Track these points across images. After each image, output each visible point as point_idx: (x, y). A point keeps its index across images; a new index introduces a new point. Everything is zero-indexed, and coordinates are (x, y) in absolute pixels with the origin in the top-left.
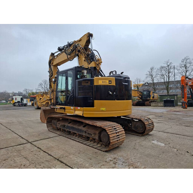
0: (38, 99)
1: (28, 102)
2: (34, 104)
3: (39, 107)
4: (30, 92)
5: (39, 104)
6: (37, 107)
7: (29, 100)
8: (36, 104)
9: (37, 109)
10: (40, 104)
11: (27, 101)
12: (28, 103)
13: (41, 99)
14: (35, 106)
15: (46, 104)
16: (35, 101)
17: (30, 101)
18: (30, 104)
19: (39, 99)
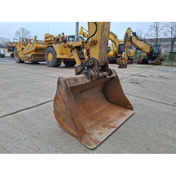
0: (19, 49)
1: (6, 52)
2: (15, 56)
3: (22, 60)
4: (6, 41)
5: (21, 56)
6: (18, 60)
7: (6, 50)
8: (16, 56)
9: (19, 63)
10: (23, 56)
11: (4, 51)
12: (6, 54)
13: (23, 49)
14: (16, 58)
15: (31, 56)
16: (15, 52)
17: (8, 51)
18: (8, 54)
19: (21, 49)
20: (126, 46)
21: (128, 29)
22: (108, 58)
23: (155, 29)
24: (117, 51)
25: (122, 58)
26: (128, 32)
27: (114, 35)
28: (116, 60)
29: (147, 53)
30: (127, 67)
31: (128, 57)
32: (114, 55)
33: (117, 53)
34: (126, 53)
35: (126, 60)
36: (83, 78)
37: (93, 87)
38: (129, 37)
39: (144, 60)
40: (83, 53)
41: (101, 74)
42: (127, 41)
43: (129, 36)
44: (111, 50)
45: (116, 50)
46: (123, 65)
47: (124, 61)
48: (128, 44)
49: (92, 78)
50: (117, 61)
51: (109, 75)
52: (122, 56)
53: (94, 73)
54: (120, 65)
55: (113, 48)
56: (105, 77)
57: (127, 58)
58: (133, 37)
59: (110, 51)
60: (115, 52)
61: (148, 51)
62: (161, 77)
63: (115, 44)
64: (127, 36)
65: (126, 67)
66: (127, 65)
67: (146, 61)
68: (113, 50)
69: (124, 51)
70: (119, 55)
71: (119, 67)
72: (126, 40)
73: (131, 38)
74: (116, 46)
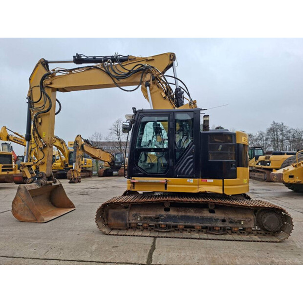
20: (77, 156)
21: (78, 136)
22: (54, 171)
23: (117, 133)
24: (67, 161)
25: (73, 170)
26: (77, 139)
27: (60, 140)
28: (66, 174)
29: (108, 162)
30: (82, 181)
31: (82, 168)
32: (62, 166)
33: (67, 163)
34: (78, 164)
35: (79, 173)
36: (35, 185)
37: (41, 195)
38: (80, 146)
39: (106, 171)
40: (32, 169)
41: (48, 182)
42: (78, 150)
43: (80, 144)
44: (57, 159)
45: (65, 159)
46: (75, 179)
47: (76, 173)
48: (80, 153)
49: (42, 185)
50: (68, 175)
51: (54, 183)
52: (72, 168)
53: (43, 182)
54: (72, 179)
55: (60, 157)
56: (51, 184)
57: (79, 170)
58: (84, 146)
59: (56, 161)
60: (64, 162)
61: (109, 160)
62: (114, 187)
63: (63, 151)
64: (77, 145)
65: (79, 182)
66: (80, 179)
67: (109, 172)
68: (60, 160)
69: (75, 162)
70: (70, 166)
71: (70, 183)
72: (76, 149)
73: (82, 146)
74: (64, 154)
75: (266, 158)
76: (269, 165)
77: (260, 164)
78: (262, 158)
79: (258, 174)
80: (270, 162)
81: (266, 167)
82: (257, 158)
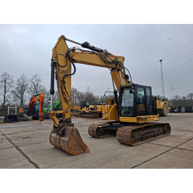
75: (94, 107)
76: (96, 110)
77: (90, 109)
78: (91, 106)
79: (89, 115)
80: (97, 109)
81: (95, 111)
82: (88, 106)
